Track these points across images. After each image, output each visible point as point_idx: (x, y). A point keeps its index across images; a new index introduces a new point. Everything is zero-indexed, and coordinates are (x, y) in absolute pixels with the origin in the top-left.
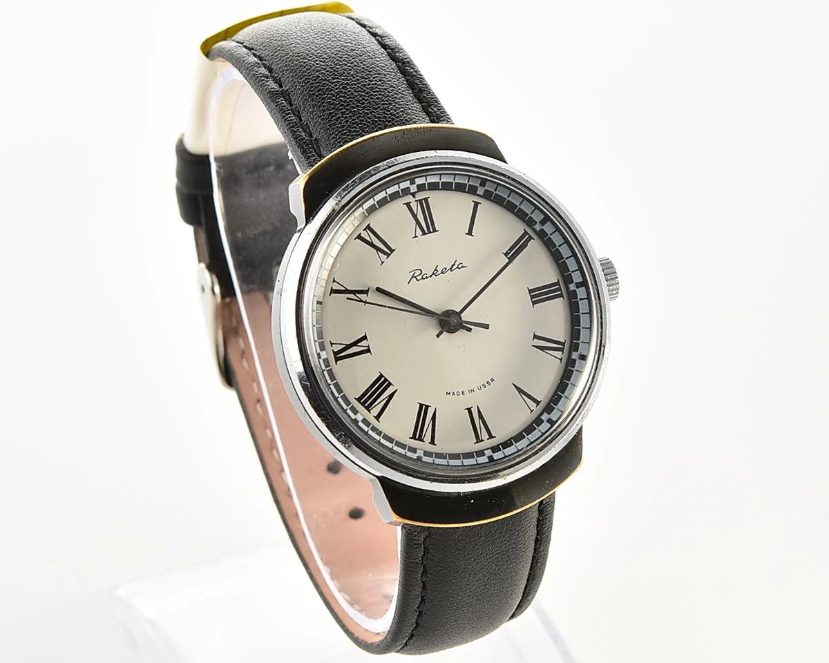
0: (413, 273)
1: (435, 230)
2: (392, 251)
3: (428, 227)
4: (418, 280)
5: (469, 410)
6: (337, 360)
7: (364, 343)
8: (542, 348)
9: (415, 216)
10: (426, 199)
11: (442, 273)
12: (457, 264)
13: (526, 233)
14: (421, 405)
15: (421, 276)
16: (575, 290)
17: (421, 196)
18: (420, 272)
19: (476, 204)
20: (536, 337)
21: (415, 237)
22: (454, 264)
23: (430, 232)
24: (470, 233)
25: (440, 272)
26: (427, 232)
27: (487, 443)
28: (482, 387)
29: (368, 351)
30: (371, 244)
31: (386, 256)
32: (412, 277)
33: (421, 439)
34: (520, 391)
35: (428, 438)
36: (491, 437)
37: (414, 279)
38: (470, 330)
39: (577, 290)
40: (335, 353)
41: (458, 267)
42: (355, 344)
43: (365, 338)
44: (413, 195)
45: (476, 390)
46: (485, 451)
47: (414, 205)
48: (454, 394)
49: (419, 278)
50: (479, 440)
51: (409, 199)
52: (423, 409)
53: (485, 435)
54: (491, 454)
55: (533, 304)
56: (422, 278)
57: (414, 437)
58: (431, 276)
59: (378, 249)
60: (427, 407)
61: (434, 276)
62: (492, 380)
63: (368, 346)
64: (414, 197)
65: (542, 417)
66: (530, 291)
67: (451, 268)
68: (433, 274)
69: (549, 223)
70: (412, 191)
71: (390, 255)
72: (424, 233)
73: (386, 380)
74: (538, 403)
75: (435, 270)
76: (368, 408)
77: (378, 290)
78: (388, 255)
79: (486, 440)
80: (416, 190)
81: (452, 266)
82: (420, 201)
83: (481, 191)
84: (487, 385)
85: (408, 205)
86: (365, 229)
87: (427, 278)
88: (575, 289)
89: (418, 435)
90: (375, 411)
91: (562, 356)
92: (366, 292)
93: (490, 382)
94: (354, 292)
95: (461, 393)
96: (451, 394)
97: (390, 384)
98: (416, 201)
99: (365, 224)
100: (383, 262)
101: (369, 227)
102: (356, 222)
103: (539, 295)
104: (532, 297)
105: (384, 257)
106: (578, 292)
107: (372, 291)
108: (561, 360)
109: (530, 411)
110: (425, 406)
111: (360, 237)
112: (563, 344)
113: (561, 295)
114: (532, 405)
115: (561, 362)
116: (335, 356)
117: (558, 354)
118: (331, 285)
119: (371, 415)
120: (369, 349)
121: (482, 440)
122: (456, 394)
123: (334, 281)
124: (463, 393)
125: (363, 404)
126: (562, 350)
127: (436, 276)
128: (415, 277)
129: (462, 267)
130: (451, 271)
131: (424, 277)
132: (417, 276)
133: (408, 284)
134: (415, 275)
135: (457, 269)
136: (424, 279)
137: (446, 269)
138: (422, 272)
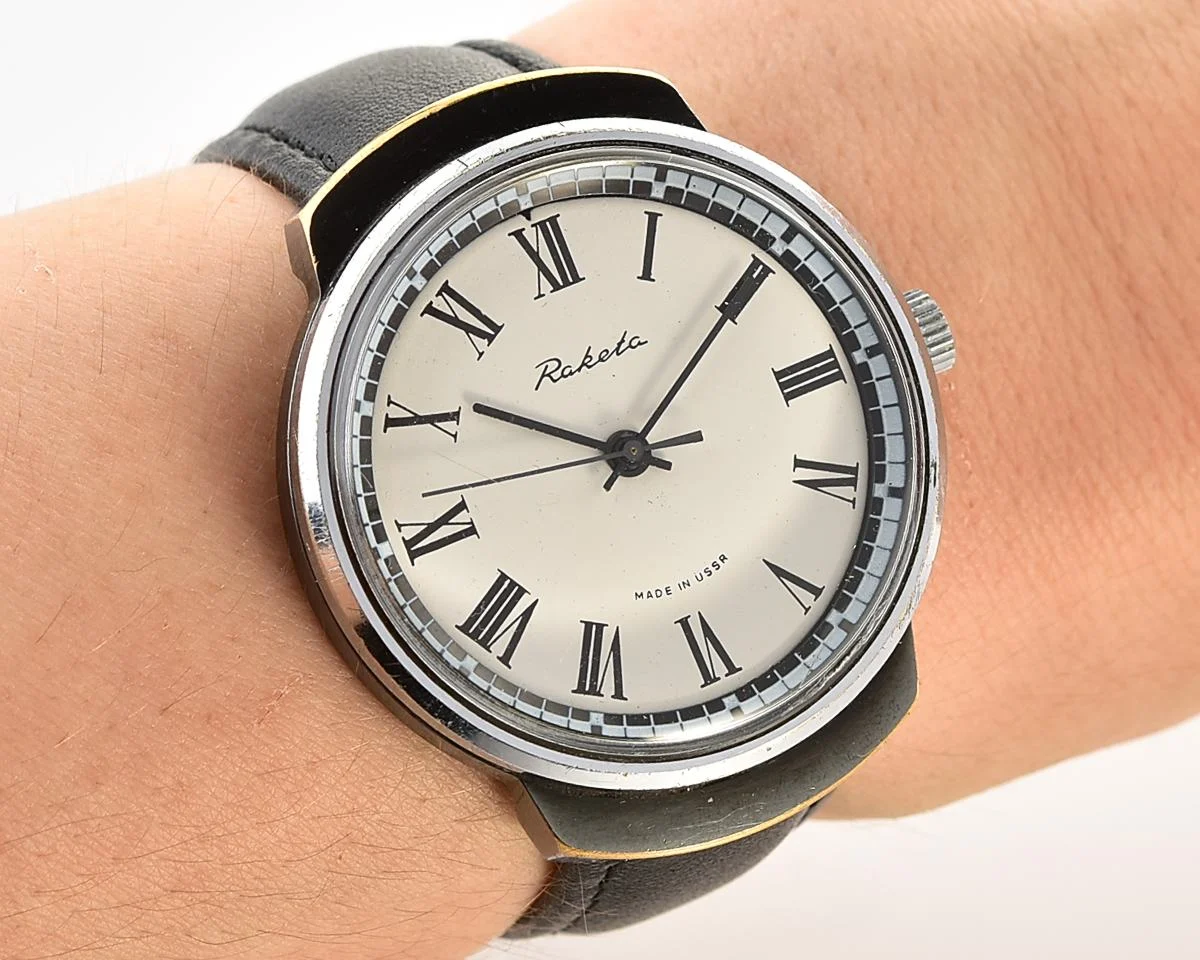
0: (544, 366)
1: (577, 279)
2: (497, 329)
3: (564, 273)
4: (555, 381)
5: (684, 623)
6: (413, 555)
7: (462, 517)
8: (815, 485)
9: (534, 255)
10: (553, 220)
11: (601, 360)
12: (627, 340)
13: (756, 263)
14: (588, 625)
15: (560, 371)
16: (866, 363)
17: (542, 214)
18: (557, 364)
19: (653, 218)
20: (799, 463)
21: (540, 296)
22: (623, 341)
23: (567, 284)
24: (646, 275)
25: (595, 359)
26: (561, 284)
27: (726, 683)
28: (705, 576)
29: (472, 531)
30: (454, 321)
31: (486, 341)
32: (543, 376)
33: (595, 691)
34: (779, 572)
35: (608, 688)
36: (732, 669)
37: (548, 378)
38: (667, 466)
39: (870, 362)
40: (408, 544)
41: (630, 346)
42: (445, 520)
43: (462, 506)
44: (527, 214)
45: (693, 582)
46: (726, 700)
47: (530, 235)
48: (650, 595)
49: (555, 376)
50: (709, 678)
51: (520, 222)
52: (593, 632)
53: (720, 669)
54: (737, 703)
55: (787, 400)
56: (563, 376)
57: (580, 690)
58: (579, 370)
59: (469, 329)
60: (600, 627)
61: (584, 368)
62: (723, 558)
63: (472, 523)
64: (529, 218)
65: (829, 619)
66: (778, 375)
67: (617, 349)
68: (583, 364)
69: (799, 235)
70: (522, 208)
71: (494, 336)
72: (556, 287)
73: (513, 584)
74: (816, 592)
75: (587, 356)
76: (485, 643)
77: (479, 408)
78: (491, 339)
79: (723, 677)
80: (530, 205)
81: (619, 344)
82: (542, 224)
83: (658, 191)
84: (713, 569)
85: (518, 234)
86: (440, 293)
87: (571, 373)
88: (865, 359)
89: (588, 684)
90: (500, 646)
91: (855, 495)
92: (454, 416)
93: (719, 562)
94: (431, 420)
95: (664, 592)
96: (645, 595)
97: (522, 591)
98: (532, 226)
99: (437, 283)
100: (481, 354)
101: (446, 289)
102: (419, 282)
103: (796, 381)
104: (783, 386)
105: (482, 343)
106: (871, 366)
107: (466, 413)
108: (854, 502)
109: (804, 611)
110: (597, 624)
111: (430, 310)
112: (854, 470)
113: (840, 376)
114: (806, 597)
115: (854, 507)
116: (408, 548)
117: (847, 491)
118: (384, 410)
119: (492, 655)
120: (473, 526)
121: (716, 679)
122: (654, 594)
123: (390, 402)
124: (667, 590)
125: (475, 635)
126: (853, 483)
127: (589, 367)
128: (549, 375)
129: (640, 344)
130: (618, 354)
131: (566, 372)
132: (553, 372)
133: (537, 389)
134: (547, 372)
135: (629, 349)
136: (566, 376)
137: (607, 351)
138: (560, 364)
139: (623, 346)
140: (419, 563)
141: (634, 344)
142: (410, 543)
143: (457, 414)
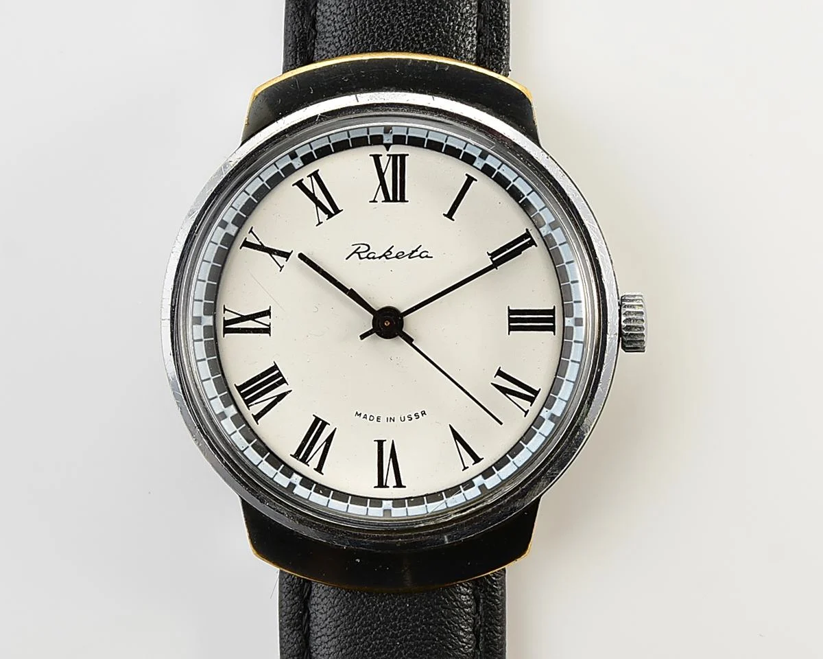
0: (358, 246)
1: (403, 200)
2: (337, 211)
3: (396, 192)
4: (361, 258)
5: (380, 443)
7: (265, 320)
8: (504, 391)
9: (381, 175)
10: (403, 157)
11: (397, 257)
12: (420, 251)
13: (527, 235)
14: (317, 420)
15: (367, 253)
16: (572, 328)
17: (397, 150)
18: (367, 248)
19: (470, 180)
20: (500, 373)
21: (374, 201)
22: (416, 250)
23: (395, 200)
24: (450, 215)
25: (394, 255)
26: (391, 199)
27: (391, 492)
28: (407, 419)
29: (267, 331)
30: (312, 196)
31: (327, 216)
32: (355, 252)
33: (304, 460)
34: (457, 437)
35: (314, 463)
37: (357, 255)
39: (575, 328)
41: (420, 256)
42: (252, 317)
43: (267, 313)
44: (388, 146)
45: (397, 419)
46: (384, 502)
47: (384, 161)
48: (365, 417)
49: (363, 255)
50: (381, 484)
51: (378, 150)
52: (318, 425)
53: (391, 481)
54: (391, 507)
55: (510, 330)
56: (367, 257)
57: (296, 456)
58: (380, 257)
59: (319, 204)
60: (324, 424)
61: (384, 258)
62: (423, 413)
63: (269, 326)
64: (388, 150)
65: (475, 481)
66: (511, 312)
67: (411, 254)
68: (384, 255)
70: (385, 142)
71: (333, 215)
72: (387, 199)
73: (280, 374)
75: (388, 251)
76: (248, 403)
77: (301, 256)
78: (330, 215)
79: (390, 487)
80: (391, 142)
81: (413, 252)
82: (395, 157)
83: (479, 163)
84: (413, 416)
85: (377, 158)
86: (310, 176)
87: (374, 258)
88: (572, 325)
89: (302, 455)
91: (529, 408)
92: (286, 255)
93: (420, 415)
94: (271, 251)
95: (375, 418)
96: (362, 416)
97: (283, 381)
98: (388, 155)
99: (311, 168)
100: (320, 223)
101: (315, 174)
102: (297, 163)
103: (521, 320)
104: (511, 320)
105: (323, 216)
106: (575, 331)
107: (294, 256)
108: (526, 412)
109: (463, 468)
110: (323, 421)
111: (300, 184)
112: (536, 393)
113: (552, 329)
114: (469, 460)
115: (525, 416)
116: (225, 325)
117: (525, 404)
118: (245, 235)
119: (250, 412)
120: (270, 329)
121: (386, 487)
122: (368, 417)
123: (251, 231)
124: (378, 419)
125: (243, 396)
126: (532, 400)
127: (387, 258)
128: (359, 253)
129: (427, 256)
130: (410, 258)
131: (371, 256)
132: (362, 252)
133: (347, 259)
134: (358, 251)
135: (419, 257)
136: (369, 258)
137: (403, 253)
138: (369, 249)
139: (415, 254)
140: (227, 337)
141: (423, 255)
142: (226, 323)
143: (289, 254)
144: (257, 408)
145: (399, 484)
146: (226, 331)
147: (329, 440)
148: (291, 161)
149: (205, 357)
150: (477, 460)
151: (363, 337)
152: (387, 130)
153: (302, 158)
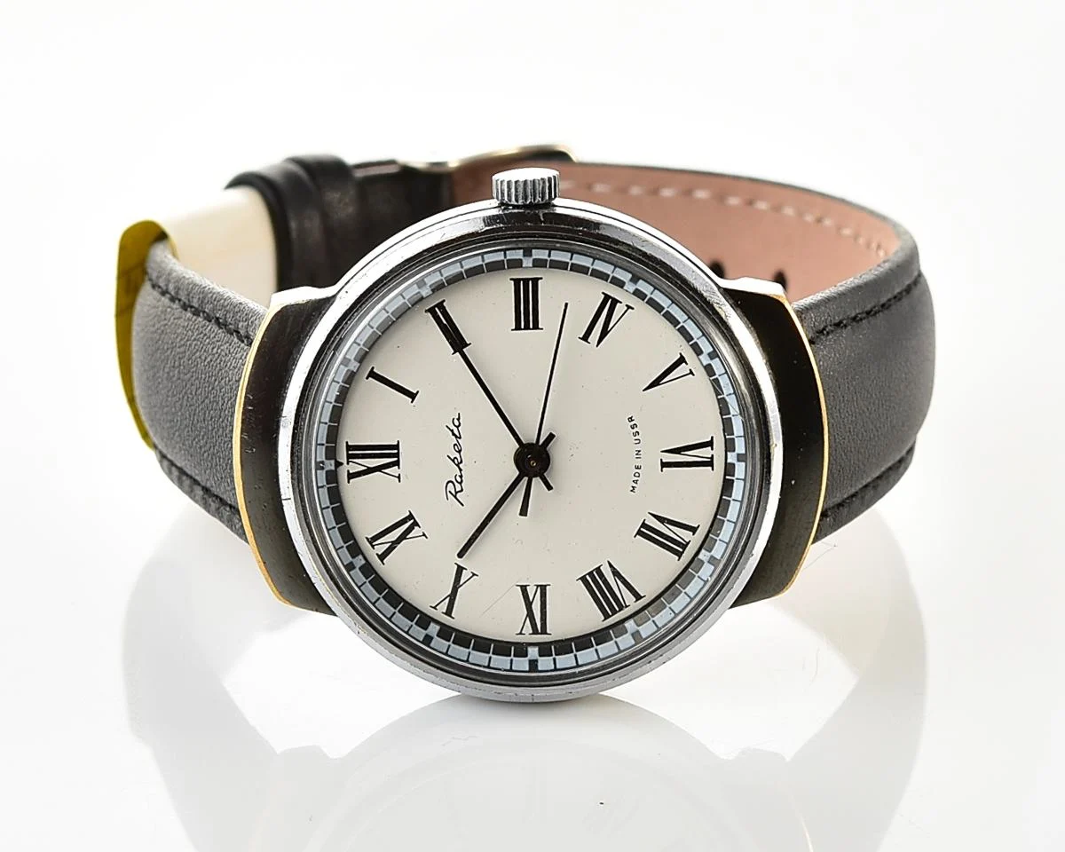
0: (449, 494)
1: (397, 447)
2: (411, 517)
3: (390, 453)
4: (462, 490)
5: (664, 465)
7: (531, 591)
8: (604, 333)
9: (369, 471)
10: (349, 448)
11: (459, 452)
12: (453, 427)
13: (432, 311)
14: (639, 533)
15: (456, 484)
16: (534, 260)
17: (342, 455)
18: (450, 484)
19: (372, 374)
20: (585, 338)
21: (399, 477)
22: (452, 431)
23: (397, 455)
24: (412, 396)
25: (457, 455)
26: (396, 459)
27: (718, 451)
28: (638, 437)
29: (543, 588)
30: (395, 543)
31: (416, 528)
32: (455, 497)
33: (684, 546)
34: (657, 382)
35: (685, 535)
37: (459, 494)
38: (551, 437)
39: (534, 257)
41: (458, 427)
42: (529, 604)
43: (524, 589)
44: (338, 464)
45: (639, 447)
46: (729, 461)
47: (354, 468)
48: (635, 482)
49: (458, 489)
50: (709, 463)
51: (343, 472)
52: (645, 532)
53: (705, 453)
54: (734, 454)
55: (538, 328)
56: (460, 483)
57: (679, 554)
58: (461, 470)
59: (403, 537)
60: (644, 525)
61: (461, 466)
62: (631, 419)
63: (538, 586)
64: (342, 464)
65: (706, 363)
66: (518, 328)
67: (456, 437)
68: (458, 465)
70: (333, 468)
71: (415, 521)
72: (397, 463)
73: (591, 574)
75: (453, 461)
76: (622, 606)
77: (460, 555)
78: (416, 524)
79: (712, 452)
80: (333, 462)
81: (454, 434)
82: (349, 457)
83: (355, 366)
84: (634, 430)
85: (351, 476)
86: (373, 546)
87: (461, 476)
88: (531, 259)
89: (678, 548)
91: (624, 304)
92: (460, 570)
93: (632, 423)
94: (457, 586)
95: (637, 471)
96: (634, 485)
97: (598, 570)
98: (348, 464)
99: (365, 546)
100: (424, 535)
101: (372, 541)
102: (359, 561)
103: (527, 316)
104: (527, 327)
105: (416, 531)
106: (537, 257)
107: (461, 562)
108: (629, 307)
109: (691, 375)
110: (641, 527)
111: (382, 557)
112: (607, 297)
113: (535, 281)
114: (682, 369)
115: (633, 309)
116: (538, 633)
117: (619, 309)
118: (439, 614)
119: (633, 605)
120: (541, 586)
121: (712, 457)
122: (636, 479)
123: (435, 608)
124: (637, 468)
125: (614, 612)
126: (615, 302)
127: (461, 462)
128: (456, 493)
129: (458, 419)
130: (460, 438)
131: (459, 480)
132: (455, 489)
133: (463, 505)
134: (453, 492)
135: (460, 428)
136: (462, 481)
137: (455, 445)
138: (451, 482)
139: (456, 432)
140: (550, 630)
141: (457, 424)
142: (535, 632)
143: (459, 566)
144: (628, 598)
145: (710, 444)
146: (544, 631)
147: (661, 519)
148: (357, 569)
149: (572, 655)
150: (682, 360)
151: (549, 488)
152: (320, 466)
153: (353, 557)
